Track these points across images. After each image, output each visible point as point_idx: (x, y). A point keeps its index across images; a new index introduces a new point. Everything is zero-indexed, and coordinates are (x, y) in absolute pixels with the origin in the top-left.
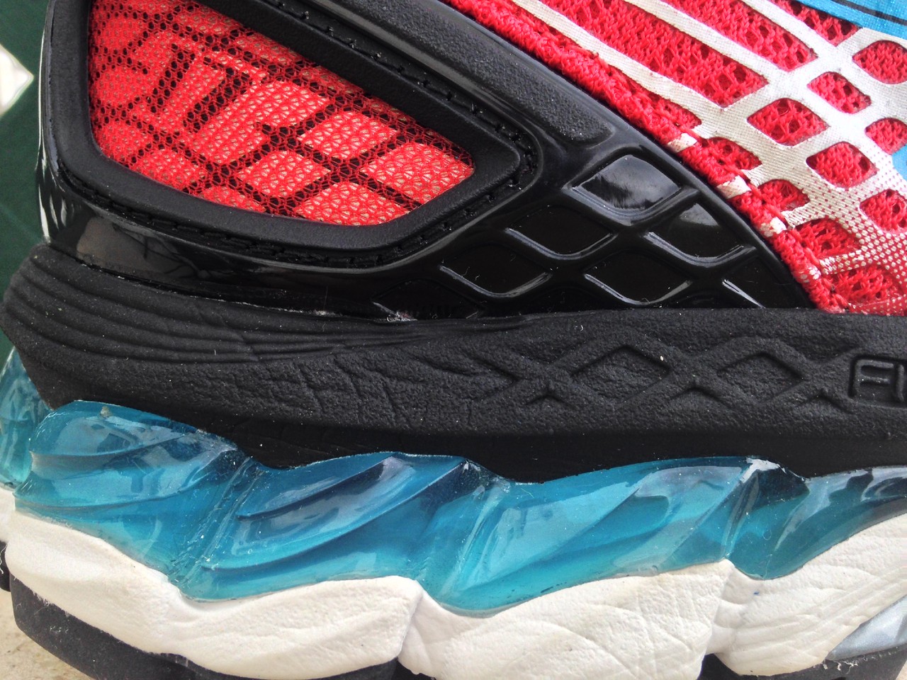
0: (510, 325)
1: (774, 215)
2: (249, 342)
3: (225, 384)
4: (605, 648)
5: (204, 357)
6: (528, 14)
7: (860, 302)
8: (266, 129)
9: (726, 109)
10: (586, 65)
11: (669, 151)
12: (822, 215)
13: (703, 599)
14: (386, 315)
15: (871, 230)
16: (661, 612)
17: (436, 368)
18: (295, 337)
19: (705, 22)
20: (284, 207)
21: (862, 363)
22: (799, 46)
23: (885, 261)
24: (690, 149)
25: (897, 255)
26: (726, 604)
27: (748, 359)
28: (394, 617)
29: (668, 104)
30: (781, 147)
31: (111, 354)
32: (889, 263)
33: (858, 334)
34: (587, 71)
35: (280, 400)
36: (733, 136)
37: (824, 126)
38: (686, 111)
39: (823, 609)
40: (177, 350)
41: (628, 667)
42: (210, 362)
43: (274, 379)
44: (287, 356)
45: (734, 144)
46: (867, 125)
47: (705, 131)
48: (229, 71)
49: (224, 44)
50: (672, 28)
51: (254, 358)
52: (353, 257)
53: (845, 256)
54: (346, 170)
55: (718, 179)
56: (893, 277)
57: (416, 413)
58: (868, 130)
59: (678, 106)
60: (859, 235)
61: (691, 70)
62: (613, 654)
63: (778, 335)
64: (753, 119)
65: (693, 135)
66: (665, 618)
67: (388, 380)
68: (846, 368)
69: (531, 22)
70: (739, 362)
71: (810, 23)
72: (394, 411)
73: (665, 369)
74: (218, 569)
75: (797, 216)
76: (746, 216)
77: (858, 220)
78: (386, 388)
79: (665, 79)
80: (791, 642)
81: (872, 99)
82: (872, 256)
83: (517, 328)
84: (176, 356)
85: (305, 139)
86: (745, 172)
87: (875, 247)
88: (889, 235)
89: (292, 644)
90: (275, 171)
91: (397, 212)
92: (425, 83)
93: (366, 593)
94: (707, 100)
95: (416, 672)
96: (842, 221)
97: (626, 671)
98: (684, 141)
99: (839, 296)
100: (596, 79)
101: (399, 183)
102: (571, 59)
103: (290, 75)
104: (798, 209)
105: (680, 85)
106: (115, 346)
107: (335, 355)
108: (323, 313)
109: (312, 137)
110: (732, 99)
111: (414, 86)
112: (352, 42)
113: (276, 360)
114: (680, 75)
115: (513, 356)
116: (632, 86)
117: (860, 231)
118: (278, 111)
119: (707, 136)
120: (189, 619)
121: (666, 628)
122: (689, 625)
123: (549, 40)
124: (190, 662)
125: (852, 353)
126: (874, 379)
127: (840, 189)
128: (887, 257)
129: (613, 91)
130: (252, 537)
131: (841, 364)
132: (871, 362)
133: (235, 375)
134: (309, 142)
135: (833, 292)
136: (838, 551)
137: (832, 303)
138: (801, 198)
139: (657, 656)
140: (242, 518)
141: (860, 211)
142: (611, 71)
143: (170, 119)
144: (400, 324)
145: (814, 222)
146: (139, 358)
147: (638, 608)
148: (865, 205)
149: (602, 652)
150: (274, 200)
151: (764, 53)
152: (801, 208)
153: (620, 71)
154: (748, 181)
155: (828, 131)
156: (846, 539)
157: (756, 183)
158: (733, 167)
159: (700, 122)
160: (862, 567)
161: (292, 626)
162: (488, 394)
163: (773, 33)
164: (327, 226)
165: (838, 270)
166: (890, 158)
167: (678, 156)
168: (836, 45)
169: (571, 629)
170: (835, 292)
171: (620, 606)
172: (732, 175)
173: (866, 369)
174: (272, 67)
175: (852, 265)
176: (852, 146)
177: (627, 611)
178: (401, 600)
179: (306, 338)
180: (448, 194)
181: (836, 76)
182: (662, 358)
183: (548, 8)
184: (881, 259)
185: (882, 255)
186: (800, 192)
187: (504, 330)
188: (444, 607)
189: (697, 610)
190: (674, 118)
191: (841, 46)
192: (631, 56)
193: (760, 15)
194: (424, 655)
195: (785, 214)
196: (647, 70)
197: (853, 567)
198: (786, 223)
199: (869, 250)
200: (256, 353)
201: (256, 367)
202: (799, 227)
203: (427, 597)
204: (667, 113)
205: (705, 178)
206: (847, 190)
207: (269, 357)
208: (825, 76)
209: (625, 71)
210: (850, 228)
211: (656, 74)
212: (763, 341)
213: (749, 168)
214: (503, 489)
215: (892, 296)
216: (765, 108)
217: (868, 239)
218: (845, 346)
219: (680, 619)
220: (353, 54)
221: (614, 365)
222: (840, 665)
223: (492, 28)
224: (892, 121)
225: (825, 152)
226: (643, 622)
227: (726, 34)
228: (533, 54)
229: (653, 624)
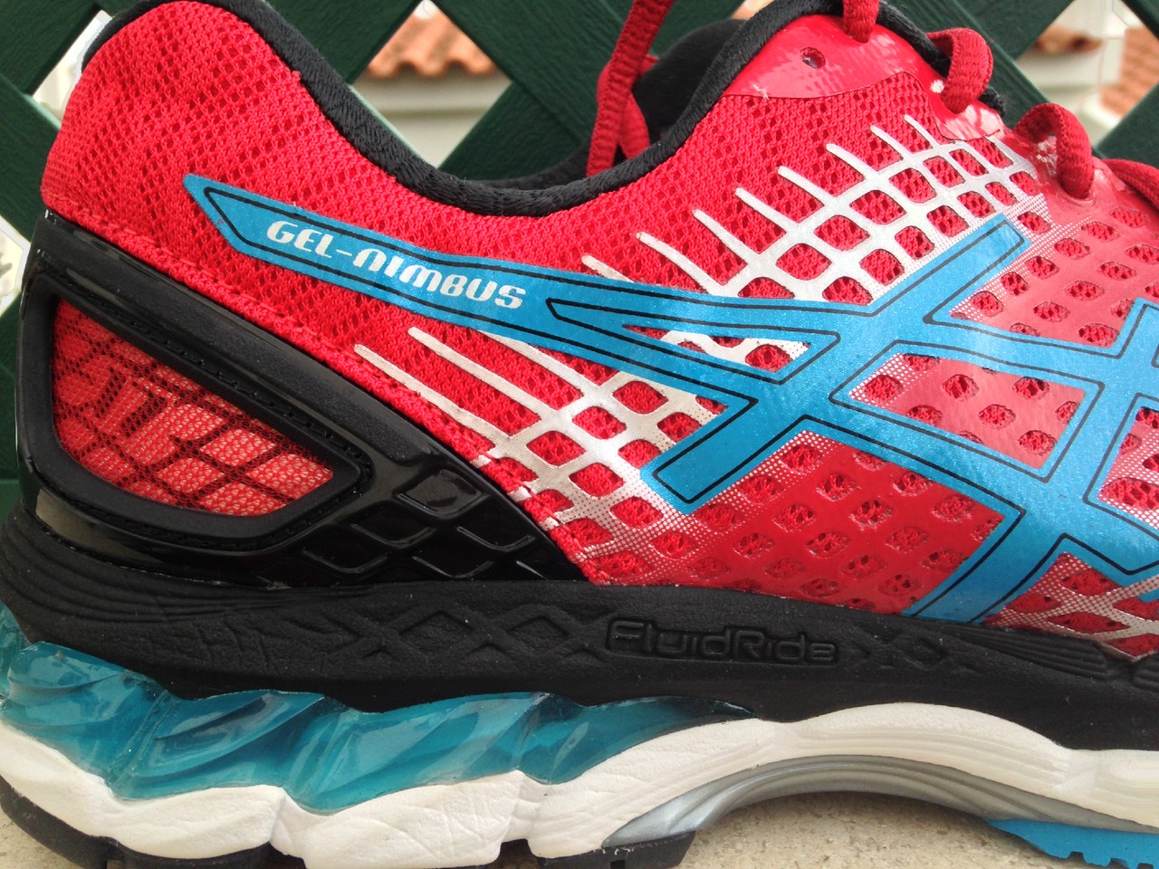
0: (361, 592)
1: (549, 515)
2: (162, 606)
3: (142, 640)
4: (414, 837)
5: (128, 617)
6: (368, 363)
7: (620, 576)
8: (177, 441)
9: (511, 438)
10: (409, 402)
11: (472, 467)
12: (583, 516)
13: (494, 801)
14: (266, 585)
15: (620, 526)
16: (460, 811)
17: (300, 627)
18: (198, 601)
19: (496, 372)
20: (190, 501)
21: (617, 623)
22: (569, 388)
23: (634, 548)
24: (486, 466)
25: (642, 544)
26: (523, 803)
27: (531, 621)
28: (259, 814)
29: (471, 432)
30: (552, 467)
31: (63, 612)
32: (637, 550)
33: (615, 602)
34: (410, 408)
35: (182, 652)
36: (518, 457)
37: (582, 451)
38: (484, 438)
39: (595, 808)
40: (111, 611)
41: (431, 852)
42: (132, 621)
43: (178, 636)
44: (189, 617)
45: (518, 462)
46: (621, 446)
47: (496, 453)
48: (150, 394)
49: (147, 372)
50: (472, 376)
51: (164, 619)
52: (238, 543)
53: (603, 545)
54: (236, 474)
55: (508, 489)
56: (642, 558)
57: (282, 663)
58: (621, 450)
59: (479, 434)
60: (611, 531)
61: (488, 407)
62: (421, 843)
63: (555, 602)
64: (530, 445)
65: (488, 457)
66: (463, 815)
67: (263, 637)
68: (604, 629)
69: (370, 369)
70: (523, 624)
71: (580, 370)
72: (266, 661)
73: (469, 629)
74: (137, 777)
75: (565, 516)
76: (529, 515)
77: (610, 520)
78: (261, 643)
79: (469, 413)
80: (568, 833)
81: (627, 425)
82: (623, 545)
83: (364, 595)
84: (108, 616)
85: (205, 450)
86: (526, 483)
87: (625, 539)
88: (634, 530)
89: (186, 833)
90: (184, 473)
91: (275, 505)
92: (290, 415)
93: (240, 797)
94: (498, 430)
95: (285, 854)
96: (597, 520)
97: (430, 855)
98: (482, 460)
99: (602, 572)
100: (417, 414)
101: (276, 484)
102: (399, 399)
103: (195, 399)
104: (566, 511)
105: (479, 418)
106: (65, 606)
107: (225, 616)
108: (219, 583)
109: (211, 448)
110: (516, 430)
111: (281, 418)
112: (236, 383)
113: (181, 620)
114: (478, 410)
115: (359, 617)
116: (446, 419)
117: (612, 528)
118: (186, 428)
119: (497, 457)
120: (117, 812)
121: (463, 823)
122: (482, 820)
123: (384, 383)
124: (119, 843)
125: (610, 616)
126: (626, 635)
127: (594, 498)
128: (634, 545)
129: (429, 423)
130: (164, 751)
131: (601, 624)
132: (624, 623)
133: (150, 633)
134: (208, 452)
135: (598, 570)
136: (612, 763)
137: (598, 577)
138: (567, 503)
139: (455, 843)
140: (157, 739)
141: (611, 513)
142: (430, 406)
143: (110, 425)
144: (277, 591)
145: (578, 520)
146: (82, 617)
147: (442, 808)
148: (614, 509)
149: (412, 841)
150: (183, 495)
151: (540, 395)
152: (569, 510)
153: (437, 407)
154: (529, 490)
155: (585, 454)
156: (619, 752)
157: (535, 491)
158: (518, 480)
159: (494, 446)
160: (634, 775)
161: (188, 820)
162: (339, 647)
163: (550, 379)
164: (223, 516)
165: (599, 554)
166: (638, 471)
167: (479, 471)
168: (600, 384)
169: (389, 824)
170: (600, 569)
171: (428, 807)
172: (517, 486)
173: (620, 628)
174: (182, 394)
175: (608, 551)
176: (603, 466)
177: (434, 811)
178: (265, 802)
179: (205, 602)
180: (313, 493)
181: (599, 409)
182: (467, 621)
183: (383, 359)
184: (630, 547)
185: (631, 544)
186: (567, 499)
187: (355, 597)
188: (302, 807)
189: (489, 809)
190: (474, 443)
191: (603, 385)
192: (445, 395)
193: (539, 365)
194: (289, 841)
195: (557, 514)
196: (456, 407)
197: (626, 775)
198: (559, 521)
199: (620, 541)
200: (167, 615)
201: (165, 626)
202: (569, 524)
203: (289, 799)
204: (470, 440)
205: (498, 486)
206: (599, 499)
207: (175, 618)
208: (590, 410)
209: (440, 407)
210: (604, 525)
211: (463, 410)
212: (543, 607)
213: (531, 480)
214: (352, 717)
215: (644, 572)
216: (539, 438)
217: (618, 533)
218: (605, 611)
219: (475, 817)
220: (236, 394)
221: (433, 626)
222: (617, 850)
223: (340, 374)
224: (643, 441)
225: (583, 470)
226: (445, 819)
227: (513, 382)
228: (371, 393)
229: (453, 820)
